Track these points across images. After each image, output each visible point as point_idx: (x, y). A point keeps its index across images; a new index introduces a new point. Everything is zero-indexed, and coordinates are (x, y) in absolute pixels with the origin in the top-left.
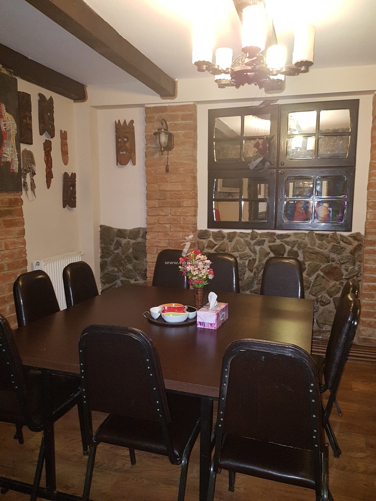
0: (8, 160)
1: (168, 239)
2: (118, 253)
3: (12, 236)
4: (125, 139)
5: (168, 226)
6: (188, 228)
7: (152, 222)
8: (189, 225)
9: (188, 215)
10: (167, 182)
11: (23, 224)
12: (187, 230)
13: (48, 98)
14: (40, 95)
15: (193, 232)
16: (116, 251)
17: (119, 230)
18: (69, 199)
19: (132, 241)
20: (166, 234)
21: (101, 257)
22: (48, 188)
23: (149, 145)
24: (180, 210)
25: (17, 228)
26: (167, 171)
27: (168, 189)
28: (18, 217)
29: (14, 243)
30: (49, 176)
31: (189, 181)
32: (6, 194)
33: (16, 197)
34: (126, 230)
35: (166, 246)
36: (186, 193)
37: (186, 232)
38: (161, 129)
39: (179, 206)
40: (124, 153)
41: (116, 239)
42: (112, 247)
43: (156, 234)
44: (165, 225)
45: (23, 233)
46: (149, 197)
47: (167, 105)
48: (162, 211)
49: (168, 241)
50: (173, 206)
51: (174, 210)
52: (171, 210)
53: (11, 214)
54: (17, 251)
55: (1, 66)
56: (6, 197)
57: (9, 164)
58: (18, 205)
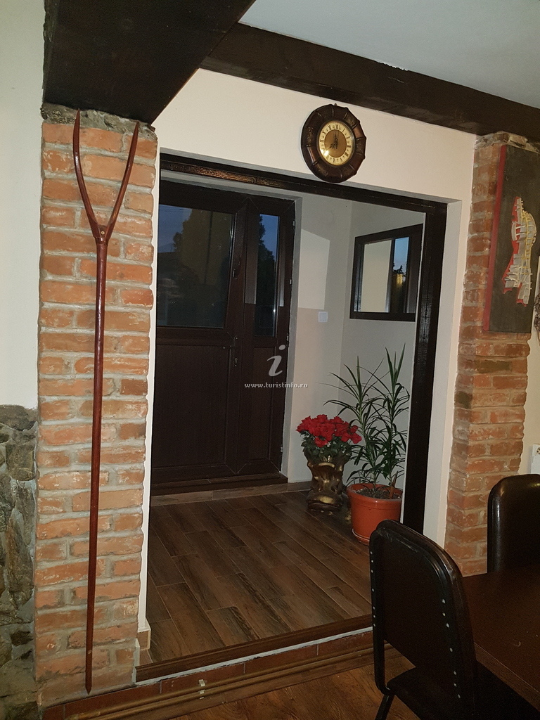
0: (516, 284)
3: (505, 403)
11: (525, 385)
25: (515, 391)
28: (519, 374)
29: (506, 415)
32: (504, 336)
33: (520, 342)
45: (522, 399)
53: (508, 369)
54: (509, 426)
55: (526, 140)
56: (503, 341)
57: (515, 291)
58: (521, 355)
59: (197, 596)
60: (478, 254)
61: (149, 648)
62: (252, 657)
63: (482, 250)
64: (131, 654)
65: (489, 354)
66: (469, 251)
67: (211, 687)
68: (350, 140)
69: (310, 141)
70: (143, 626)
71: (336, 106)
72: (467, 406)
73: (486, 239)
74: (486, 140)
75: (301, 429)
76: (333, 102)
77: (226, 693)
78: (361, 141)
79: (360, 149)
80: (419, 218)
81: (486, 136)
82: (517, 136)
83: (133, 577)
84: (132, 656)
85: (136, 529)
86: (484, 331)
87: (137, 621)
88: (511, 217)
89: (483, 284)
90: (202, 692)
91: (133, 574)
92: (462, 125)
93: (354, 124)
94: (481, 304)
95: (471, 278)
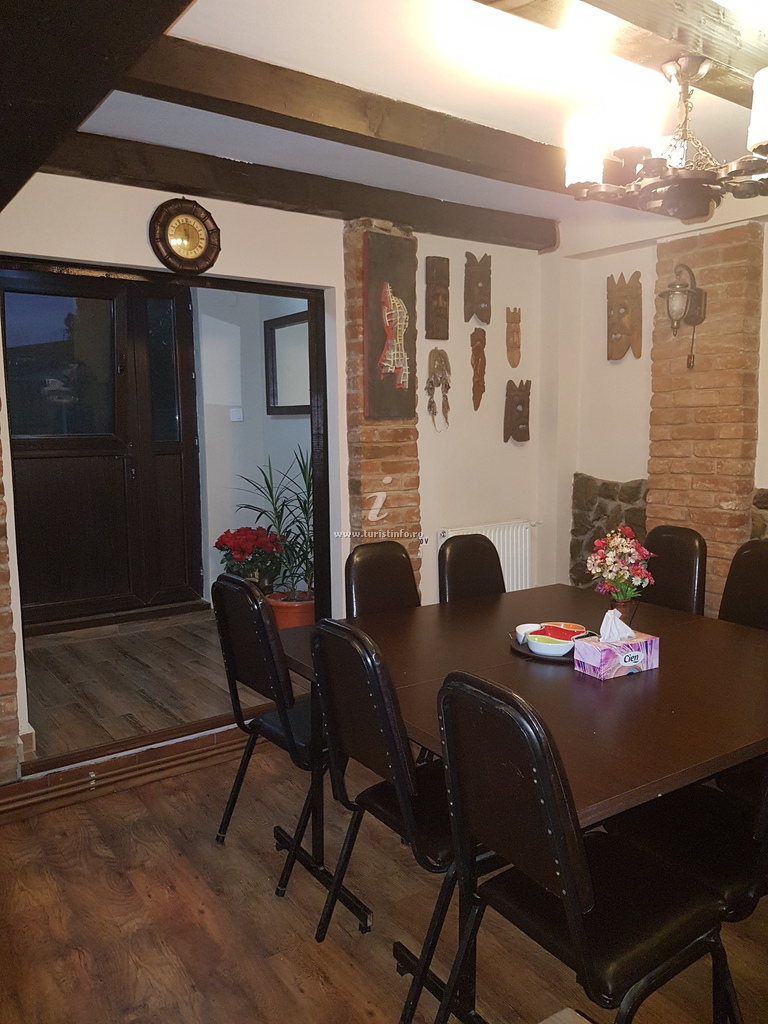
0: (390, 370)
1: (687, 506)
2: (600, 528)
3: (397, 488)
4: (622, 311)
5: (688, 478)
6: (726, 484)
7: (658, 469)
8: (730, 478)
9: (729, 455)
10: (690, 388)
11: (418, 468)
12: (724, 488)
13: (479, 257)
14: (469, 255)
15: (738, 492)
16: (597, 524)
17: (606, 485)
18: (516, 427)
19: (625, 506)
20: (683, 494)
21: (573, 532)
22: (476, 408)
23: (660, 318)
24: (713, 445)
25: (406, 474)
26: (690, 366)
27: (690, 404)
28: (408, 459)
29: (399, 498)
30: (479, 388)
31: (733, 384)
32: (389, 422)
33: (406, 426)
34: (616, 484)
35: (682, 518)
36: (727, 411)
37: (723, 492)
38: (673, 285)
39: (711, 437)
40: (619, 335)
41: (599, 499)
42: (592, 515)
43: (665, 493)
44: (681, 476)
45: (416, 482)
46: (655, 420)
47: (697, 234)
48: (677, 447)
49: (686, 509)
50: (699, 437)
51: (701, 445)
52: (695, 445)
53: (396, 454)
54: (403, 511)
55: (391, 224)
56: (388, 426)
57: (393, 376)
58: (409, 439)
59: (91, 711)
60: (355, 341)
61: (35, 749)
62: (144, 748)
63: (357, 337)
64: (14, 750)
65: (375, 440)
66: (347, 338)
67: (102, 778)
68: (203, 233)
69: (158, 236)
70: (26, 728)
71: (184, 200)
72: (359, 493)
73: (359, 325)
74: (351, 226)
75: (220, 545)
76: (179, 196)
77: (119, 783)
78: (214, 233)
79: (215, 241)
80: (301, 305)
81: (352, 222)
82: (381, 221)
83: (9, 675)
84: (15, 752)
85: (7, 627)
86: (366, 418)
87: (17, 718)
88: (381, 303)
89: (360, 373)
90: (93, 783)
91: (8, 672)
92: (322, 212)
93: (206, 217)
94: (361, 391)
95: (351, 365)
